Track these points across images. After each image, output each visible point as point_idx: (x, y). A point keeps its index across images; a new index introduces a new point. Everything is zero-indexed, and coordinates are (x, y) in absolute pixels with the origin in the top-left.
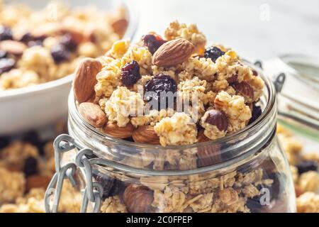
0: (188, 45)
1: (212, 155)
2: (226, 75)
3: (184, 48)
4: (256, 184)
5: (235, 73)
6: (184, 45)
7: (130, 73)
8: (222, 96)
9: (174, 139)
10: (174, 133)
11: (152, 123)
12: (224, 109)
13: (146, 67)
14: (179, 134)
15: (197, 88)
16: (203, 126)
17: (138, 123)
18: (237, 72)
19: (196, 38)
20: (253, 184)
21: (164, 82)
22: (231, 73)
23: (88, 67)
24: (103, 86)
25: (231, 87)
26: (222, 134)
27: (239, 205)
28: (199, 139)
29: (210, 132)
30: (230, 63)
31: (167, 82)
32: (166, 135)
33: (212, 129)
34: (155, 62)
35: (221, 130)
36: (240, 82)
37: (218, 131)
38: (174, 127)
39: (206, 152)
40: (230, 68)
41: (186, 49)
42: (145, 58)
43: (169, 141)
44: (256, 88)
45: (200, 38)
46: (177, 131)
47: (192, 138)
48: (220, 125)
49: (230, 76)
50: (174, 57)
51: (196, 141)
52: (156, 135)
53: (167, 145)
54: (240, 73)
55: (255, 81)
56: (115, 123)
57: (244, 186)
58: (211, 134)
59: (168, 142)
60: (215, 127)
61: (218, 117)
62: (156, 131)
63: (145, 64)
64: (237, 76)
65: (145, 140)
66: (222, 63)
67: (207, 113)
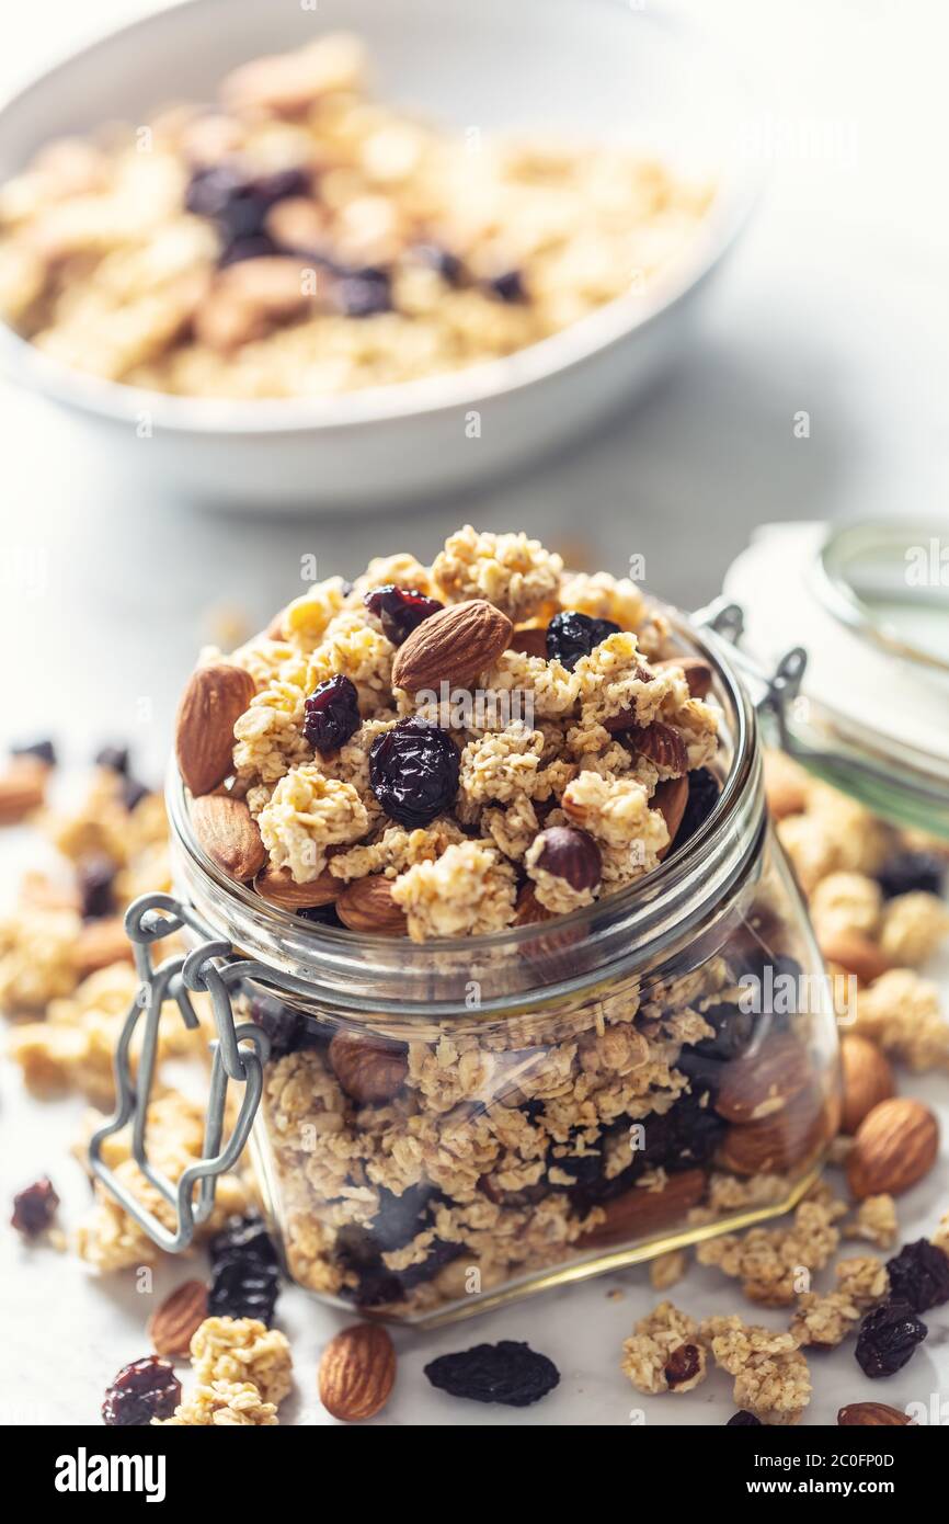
0: (494, 621)
1: (562, 951)
2: (601, 708)
3: (480, 633)
4: (704, 1006)
5: (626, 705)
6: (480, 627)
7: (328, 716)
8: (581, 788)
9: (447, 924)
10: (445, 908)
11: (389, 871)
12: (590, 825)
13: (376, 684)
14: (461, 910)
15: (516, 759)
16: (531, 875)
17: (350, 873)
18: (633, 701)
19: (523, 587)
20: (695, 1006)
21: (422, 746)
22: (614, 704)
23: (214, 693)
24: (254, 753)
25: (617, 746)
26: (585, 897)
27: (654, 1072)
28: (521, 910)
29: (551, 891)
30: (613, 676)
31: (430, 746)
32: (422, 912)
33: (557, 885)
34: (399, 678)
35: (579, 888)
36: (644, 725)
37: (571, 892)
38: (443, 892)
39: (544, 946)
40: (613, 690)
41: (486, 638)
42: (375, 659)
43: (434, 928)
44: (697, 732)
45: (535, 584)
46: (453, 904)
47: (499, 912)
48: (577, 875)
49: (614, 713)
50: (450, 663)
51: (513, 917)
52: (398, 907)
53: (428, 937)
54: (640, 705)
55: (693, 715)
56: (286, 870)
57: (668, 1015)
58: (555, 899)
59: (431, 931)
60: (563, 881)
61: (568, 852)
62: (397, 900)
63: (376, 675)
64: (633, 710)
65: (370, 922)
66: (590, 676)
67: (540, 840)
